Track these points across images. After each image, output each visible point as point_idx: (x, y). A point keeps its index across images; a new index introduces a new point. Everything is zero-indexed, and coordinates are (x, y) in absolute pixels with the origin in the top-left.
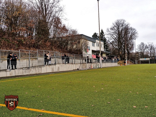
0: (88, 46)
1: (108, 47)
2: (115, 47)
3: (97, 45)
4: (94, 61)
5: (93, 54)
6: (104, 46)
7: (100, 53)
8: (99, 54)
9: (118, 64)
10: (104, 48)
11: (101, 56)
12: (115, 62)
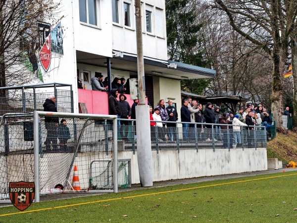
0: (47, 20)
1: (196, 29)
2: (245, 30)
3: (116, 19)
4: (94, 133)
5: (86, 79)
6: (170, 27)
7: (141, 75)
8: (133, 83)
9: (271, 156)
10: (170, 42)
11: (145, 100)
12: (249, 143)
